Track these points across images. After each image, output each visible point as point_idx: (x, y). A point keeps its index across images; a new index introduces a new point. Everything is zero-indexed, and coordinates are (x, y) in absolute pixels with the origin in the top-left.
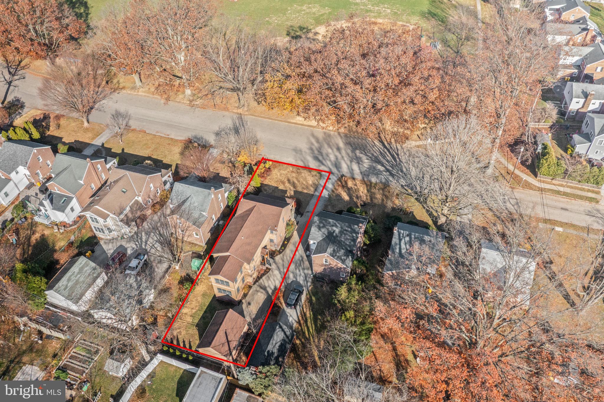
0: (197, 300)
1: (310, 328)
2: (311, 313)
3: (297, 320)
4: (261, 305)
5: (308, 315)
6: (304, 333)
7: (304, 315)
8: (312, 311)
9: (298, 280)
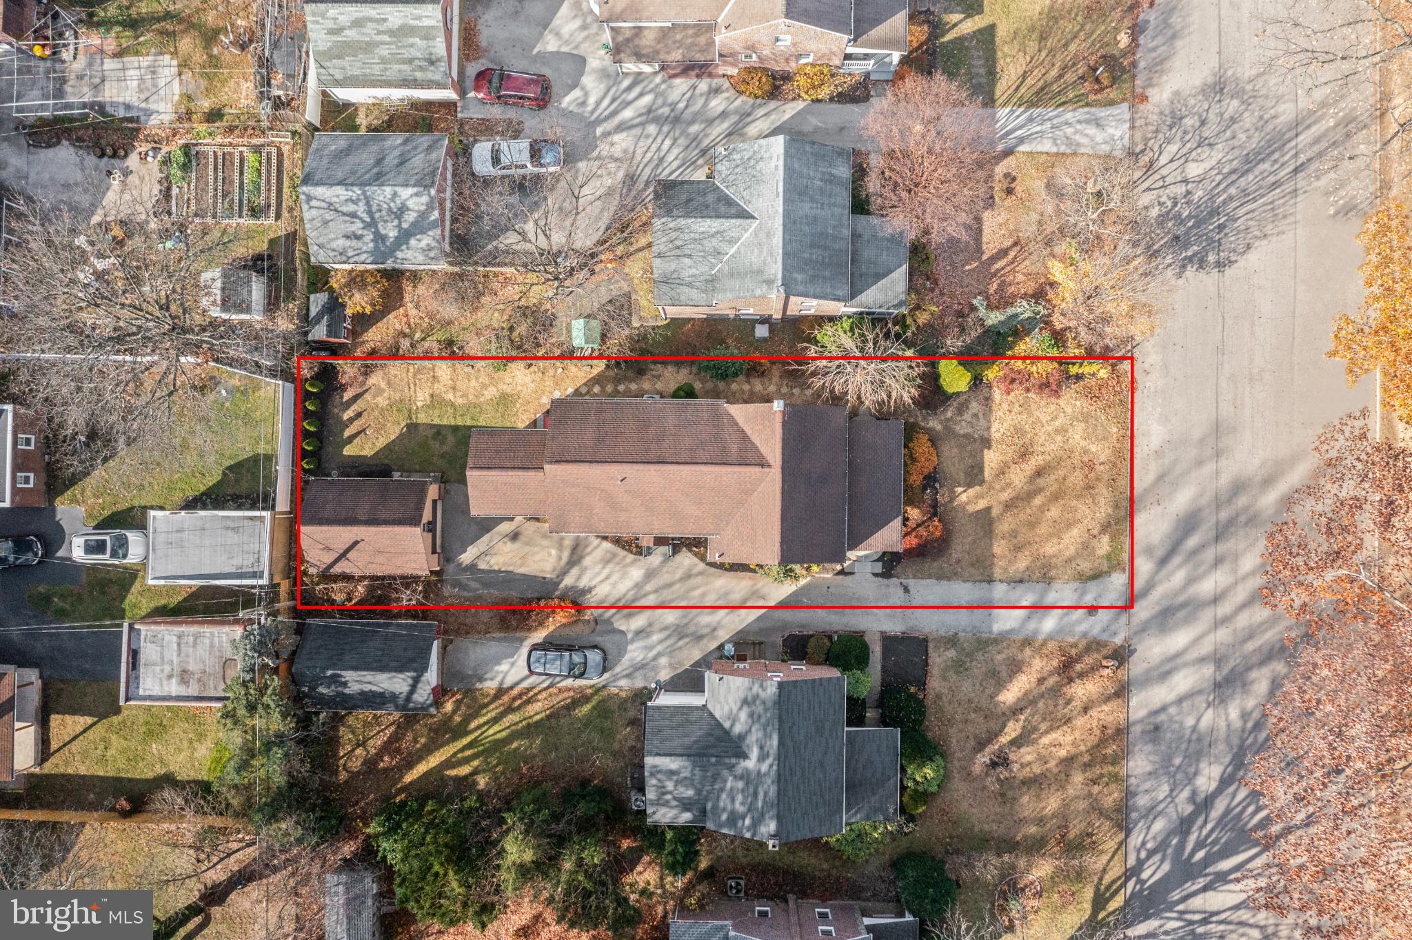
0: (484, 386)
1: (497, 728)
2: (538, 717)
3: (507, 684)
4: (522, 570)
5: (532, 709)
6: (476, 714)
7: (527, 697)
8: (548, 717)
9: (630, 647)
